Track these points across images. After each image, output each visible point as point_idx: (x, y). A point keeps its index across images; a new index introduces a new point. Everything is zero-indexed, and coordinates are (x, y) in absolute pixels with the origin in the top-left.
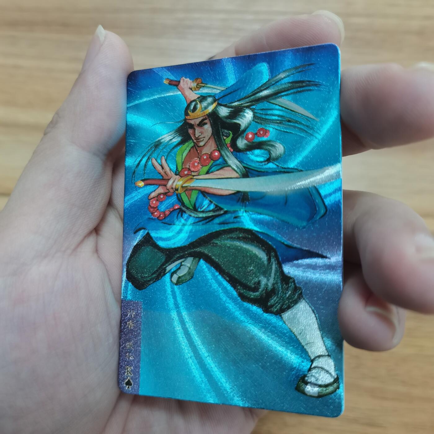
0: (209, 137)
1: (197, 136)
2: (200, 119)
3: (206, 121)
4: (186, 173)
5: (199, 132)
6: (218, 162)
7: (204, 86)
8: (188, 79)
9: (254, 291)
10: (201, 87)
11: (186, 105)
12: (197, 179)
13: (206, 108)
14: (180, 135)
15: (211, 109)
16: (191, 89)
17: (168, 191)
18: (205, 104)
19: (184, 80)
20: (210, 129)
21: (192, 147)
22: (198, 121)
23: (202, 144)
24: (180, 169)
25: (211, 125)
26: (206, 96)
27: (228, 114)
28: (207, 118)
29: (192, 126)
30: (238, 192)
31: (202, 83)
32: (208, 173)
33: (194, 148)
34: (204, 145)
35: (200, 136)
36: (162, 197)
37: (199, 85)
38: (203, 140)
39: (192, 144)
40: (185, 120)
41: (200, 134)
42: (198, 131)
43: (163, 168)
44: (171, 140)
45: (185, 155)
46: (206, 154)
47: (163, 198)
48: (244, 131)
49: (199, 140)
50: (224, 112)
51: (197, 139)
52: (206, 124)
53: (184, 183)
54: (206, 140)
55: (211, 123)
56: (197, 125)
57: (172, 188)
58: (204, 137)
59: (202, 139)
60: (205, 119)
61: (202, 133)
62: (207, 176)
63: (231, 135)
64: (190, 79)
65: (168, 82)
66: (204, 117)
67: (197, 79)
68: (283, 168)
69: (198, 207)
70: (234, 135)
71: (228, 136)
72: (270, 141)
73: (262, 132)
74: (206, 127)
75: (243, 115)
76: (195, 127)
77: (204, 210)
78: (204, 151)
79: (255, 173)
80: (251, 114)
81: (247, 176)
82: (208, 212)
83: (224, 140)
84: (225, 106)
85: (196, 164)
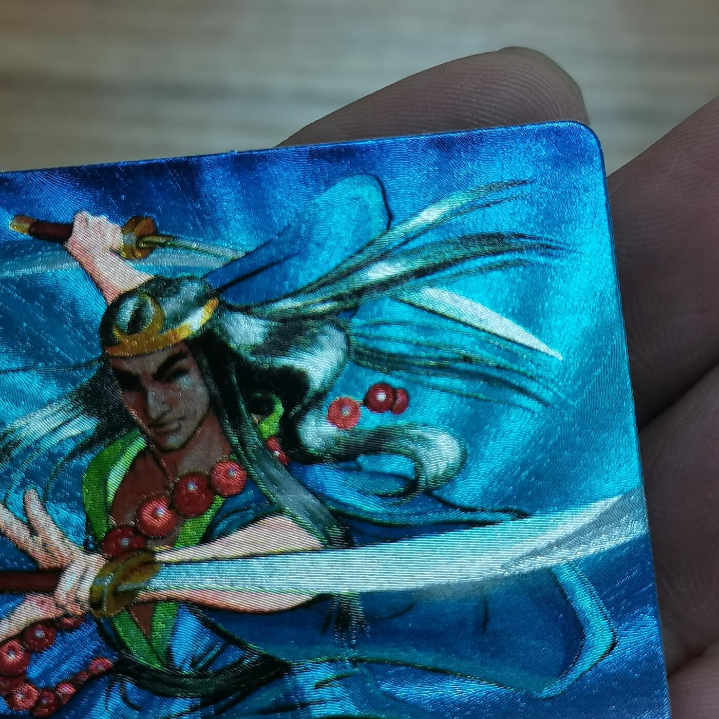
0: (200, 416)
1: (153, 415)
2: (161, 358)
3: (184, 363)
4: (125, 542)
5: (163, 398)
6: (242, 499)
7: (163, 246)
8: (103, 219)
10: (152, 248)
11: (101, 310)
12: (168, 563)
13: (178, 318)
14: (88, 412)
15: (197, 321)
16: (117, 253)
17: (60, 612)
18: (171, 305)
19: (87, 221)
20: (201, 390)
21: (141, 454)
22: (153, 364)
23: (173, 441)
24: (101, 531)
25: (203, 376)
26: (178, 280)
27: (260, 340)
28: (187, 353)
29: (131, 382)
30: (322, 600)
31: (156, 233)
32: (207, 538)
33: (149, 457)
34: (184, 446)
35: (164, 414)
36: (40, 634)
37: (146, 239)
38: (180, 427)
39: (140, 444)
40: (104, 358)
41: (166, 408)
42: (155, 396)
43: (33, 532)
44: (55, 430)
45: (114, 480)
46: (192, 475)
48: (320, 396)
49: (165, 429)
50: (245, 331)
51: (156, 423)
52: (183, 372)
53: (125, 578)
54: (188, 427)
55: (200, 367)
56: (151, 378)
57: (77, 600)
58: (183, 418)
59: (175, 426)
60: (180, 356)
61: (172, 403)
62: (205, 551)
63: (279, 409)
64: (112, 218)
66: (176, 351)
67: (137, 219)
68: (465, 509)
69: (185, 661)
70: (288, 407)
71: (266, 411)
72: (412, 425)
73: (382, 397)
74: (185, 382)
75: (313, 342)
76: (144, 383)
77: (205, 668)
78: (187, 465)
79: (371, 530)
80: (339, 337)
81: (348, 542)
82: (218, 673)
83: (255, 426)
84: (246, 311)
85: (162, 512)
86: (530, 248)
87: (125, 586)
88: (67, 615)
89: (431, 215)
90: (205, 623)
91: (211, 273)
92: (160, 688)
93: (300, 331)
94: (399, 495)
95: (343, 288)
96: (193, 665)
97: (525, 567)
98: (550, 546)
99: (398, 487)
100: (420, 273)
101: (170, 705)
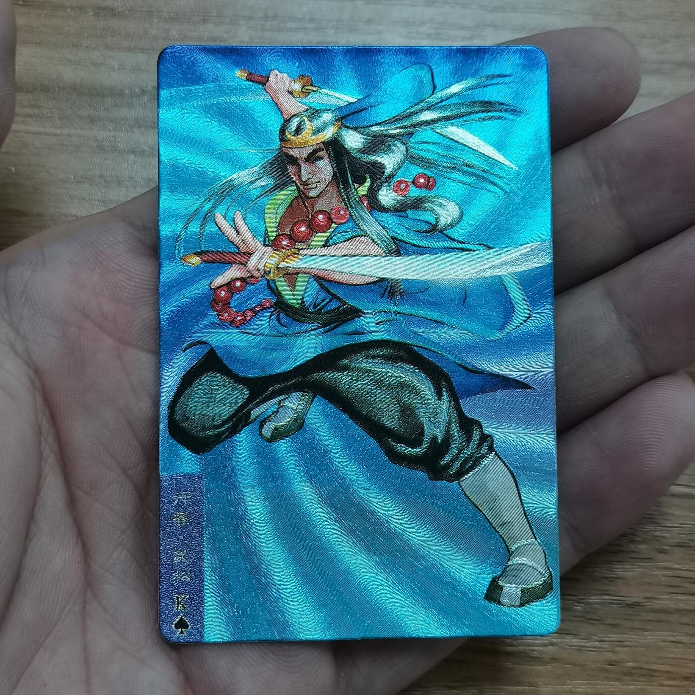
0: (327, 182)
1: (304, 180)
3: (321, 153)
4: (285, 242)
5: (309, 171)
6: (346, 227)
7: (315, 92)
8: (285, 75)
9: (413, 446)
10: (309, 92)
12: (306, 255)
13: (320, 130)
14: (270, 175)
15: (329, 134)
16: (291, 93)
17: (249, 275)
18: (317, 123)
19: (277, 75)
20: (329, 168)
21: (296, 198)
22: (305, 153)
23: (313, 193)
24: (272, 236)
25: (331, 161)
26: (321, 110)
27: (361, 145)
28: (323, 149)
29: (294, 161)
30: (382, 280)
31: (312, 85)
32: (325, 245)
33: (300, 200)
34: (318, 197)
36: (238, 284)
37: (306, 88)
38: (317, 186)
39: (296, 193)
40: (282, 148)
41: (310, 176)
43: (238, 233)
44: (252, 182)
45: (281, 210)
46: (321, 211)
47: (241, 286)
48: (391, 177)
50: (353, 140)
51: (305, 184)
52: (321, 158)
53: (283, 260)
54: (321, 187)
55: (329, 157)
56: (303, 160)
57: (258, 270)
58: (318, 182)
60: (320, 150)
62: (325, 251)
63: (368, 182)
65: (246, 75)
66: (318, 147)
67: (303, 77)
68: (459, 242)
69: (310, 305)
70: (373, 182)
71: (362, 182)
72: (437, 197)
73: (422, 181)
74: (321, 163)
75: (389, 150)
76: (300, 162)
77: (321, 309)
78: (318, 207)
79: (411, 248)
80: (403, 148)
81: (398, 253)
82: (327, 313)
83: (356, 189)
84: (355, 129)
85: (303, 229)
86: (506, 111)
87: (281, 265)
88: (252, 277)
89: (456, 88)
90: (322, 286)
91: (340, 109)
92: (296, 317)
93: (383, 143)
94: (427, 232)
95: (407, 123)
96: (315, 307)
97: (488, 274)
98: (502, 264)
99: (426, 227)
100: (447, 119)
101: (301, 326)
